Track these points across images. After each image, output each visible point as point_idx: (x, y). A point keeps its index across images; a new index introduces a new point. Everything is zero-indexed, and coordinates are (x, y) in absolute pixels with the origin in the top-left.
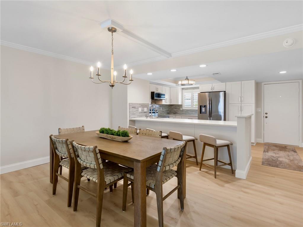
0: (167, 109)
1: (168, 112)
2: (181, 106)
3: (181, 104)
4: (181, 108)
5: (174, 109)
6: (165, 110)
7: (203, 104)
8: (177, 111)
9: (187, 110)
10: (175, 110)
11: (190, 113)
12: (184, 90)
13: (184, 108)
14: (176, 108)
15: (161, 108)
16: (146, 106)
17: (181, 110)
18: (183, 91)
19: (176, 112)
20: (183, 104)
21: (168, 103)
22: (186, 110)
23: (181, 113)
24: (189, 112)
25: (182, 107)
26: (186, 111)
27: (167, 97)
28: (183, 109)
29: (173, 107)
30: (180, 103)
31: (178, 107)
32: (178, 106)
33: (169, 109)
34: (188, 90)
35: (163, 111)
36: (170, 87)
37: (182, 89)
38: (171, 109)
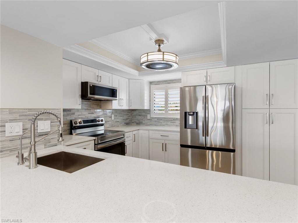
0: (125, 117)
1: (127, 121)
2: (148, 111)
3: (149, 109)
4: (148, 116)
5: (137, 117)
6: (122, 118)
7: (191, 110)
9: (158, 118)
10: (139, 118)
11: (163, 124)
12: (153, 84)
13: (153, 116)
14: (140, 114)
15: (113, 116)
18: (152, 86)
19: (141, 121)
20: (151, 108)
21: (125, 107)
22: (156, 118)
23: (148, 124)
24: (161, 121)
25: (150, 114)
26: (156, 120)
27: (122, 95)
28: (151, 117)
29: (135, 113)
30: (146, 107)
31: (144, 114)
32: (144, 112)
33: (130, 116)
34: (159, 84)
35: (116, 120)
36: (129, 79)
37: (150, 84)
38: (132, 117)
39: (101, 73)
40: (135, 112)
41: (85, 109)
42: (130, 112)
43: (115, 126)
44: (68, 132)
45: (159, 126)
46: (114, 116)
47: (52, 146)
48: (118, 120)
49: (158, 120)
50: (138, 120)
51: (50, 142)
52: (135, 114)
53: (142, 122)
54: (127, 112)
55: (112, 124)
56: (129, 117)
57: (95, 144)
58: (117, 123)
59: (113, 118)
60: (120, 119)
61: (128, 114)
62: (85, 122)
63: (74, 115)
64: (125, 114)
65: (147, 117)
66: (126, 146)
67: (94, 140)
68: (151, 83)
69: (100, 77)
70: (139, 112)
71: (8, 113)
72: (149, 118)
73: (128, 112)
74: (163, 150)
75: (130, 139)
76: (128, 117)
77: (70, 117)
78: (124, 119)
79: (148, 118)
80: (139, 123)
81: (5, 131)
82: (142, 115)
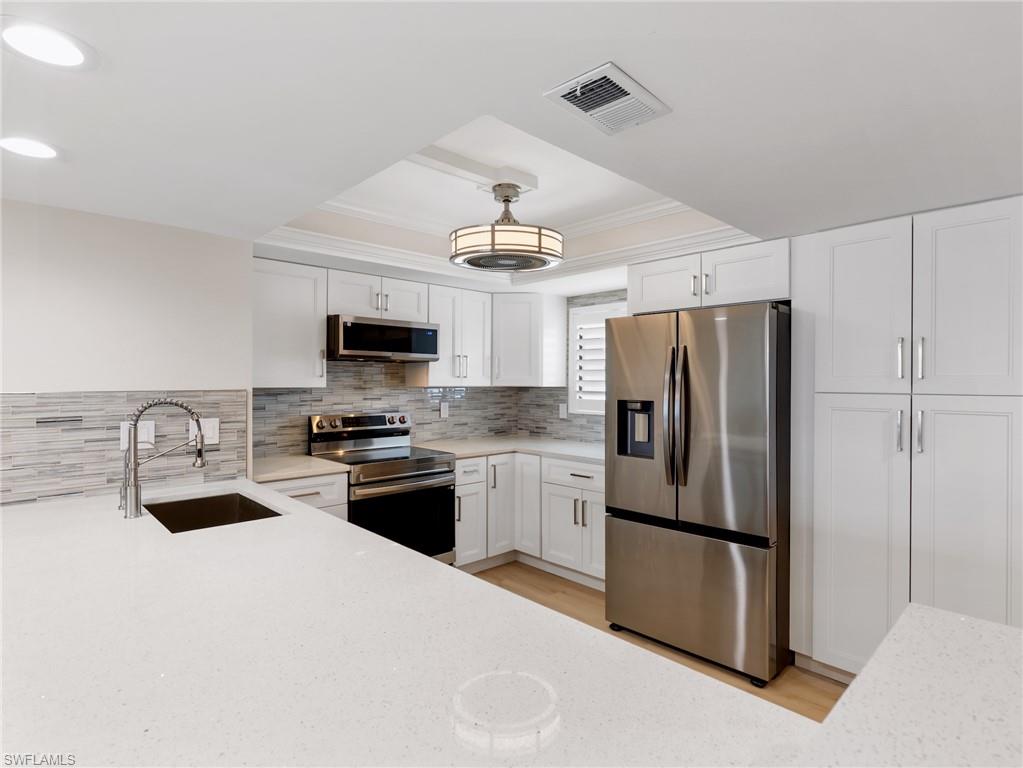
0: (491, 411)
1: (499, 424)
2: (559, 394)
3: (564, 385)
4: (562, 407)
5: (532, 411)
6: (478, 412)
7: (637, 395)
8: (545, 421)
9: (590, 418)
10: (538, 413)
12: (576, 305)
13: (575, 409)
14: (541, 402)
15: (445, 406)
16: (216, 404)
17: (563, 415)
18: (573, 310)
19: (542, 425)
20: (570, 386)
22: (583, 415)
23: (562, 434)
25: (565, 401)
26: (584, 422)
27: (463, 343)
28: (571, 411)
29: (526, 399)
30: (550, 378)
31: (550, 402)
32: (551, 396)
33: (509, 408)
34: (593, 304)
35: (456, 419)
36: (492, 294)
37: (568, 304)
38: (519, 411)
39: (389, 285)
40: (525, 395)
41: (356, 388)
42: (510, 396)
43: (452, 437)
44: (303, 447)
45: (590, 442)
46: (450, 407)
47: (225, 479)
48: (464, 420)
49: (588, 422)
50: (533, 420)
51: (218, 470)
52: (527, 401)
53: (545, 428)
54: (499, 394)
55: (443, 431)
56: (506, 411)
57: (350, 485)
58: (460, 428)
59: (445, 413)
60: (471, 417)
61: (502, 400)
62: (347, 421)
63: (320, 403)
64: (489, 400)
65: (558, 414)
66: (459, 498)
67: (349, 473)
68: (571, 301)
69: (387, 296)
70: (537, 397)
71: (125, 400)
72: (565, 417)
73: (502, 396)
74: (576, 523)
75: (475, 477)
76: (501, 412)
77: (308, 408)
78: (485, 418)
79: (561, 417)
80: (537, 432)
81: (119, 439)
82: (544, 405)
